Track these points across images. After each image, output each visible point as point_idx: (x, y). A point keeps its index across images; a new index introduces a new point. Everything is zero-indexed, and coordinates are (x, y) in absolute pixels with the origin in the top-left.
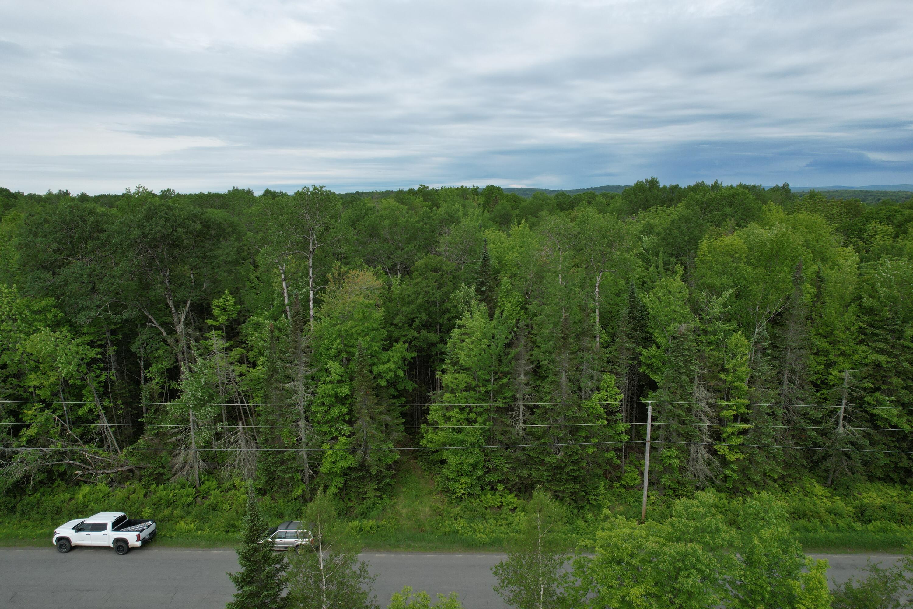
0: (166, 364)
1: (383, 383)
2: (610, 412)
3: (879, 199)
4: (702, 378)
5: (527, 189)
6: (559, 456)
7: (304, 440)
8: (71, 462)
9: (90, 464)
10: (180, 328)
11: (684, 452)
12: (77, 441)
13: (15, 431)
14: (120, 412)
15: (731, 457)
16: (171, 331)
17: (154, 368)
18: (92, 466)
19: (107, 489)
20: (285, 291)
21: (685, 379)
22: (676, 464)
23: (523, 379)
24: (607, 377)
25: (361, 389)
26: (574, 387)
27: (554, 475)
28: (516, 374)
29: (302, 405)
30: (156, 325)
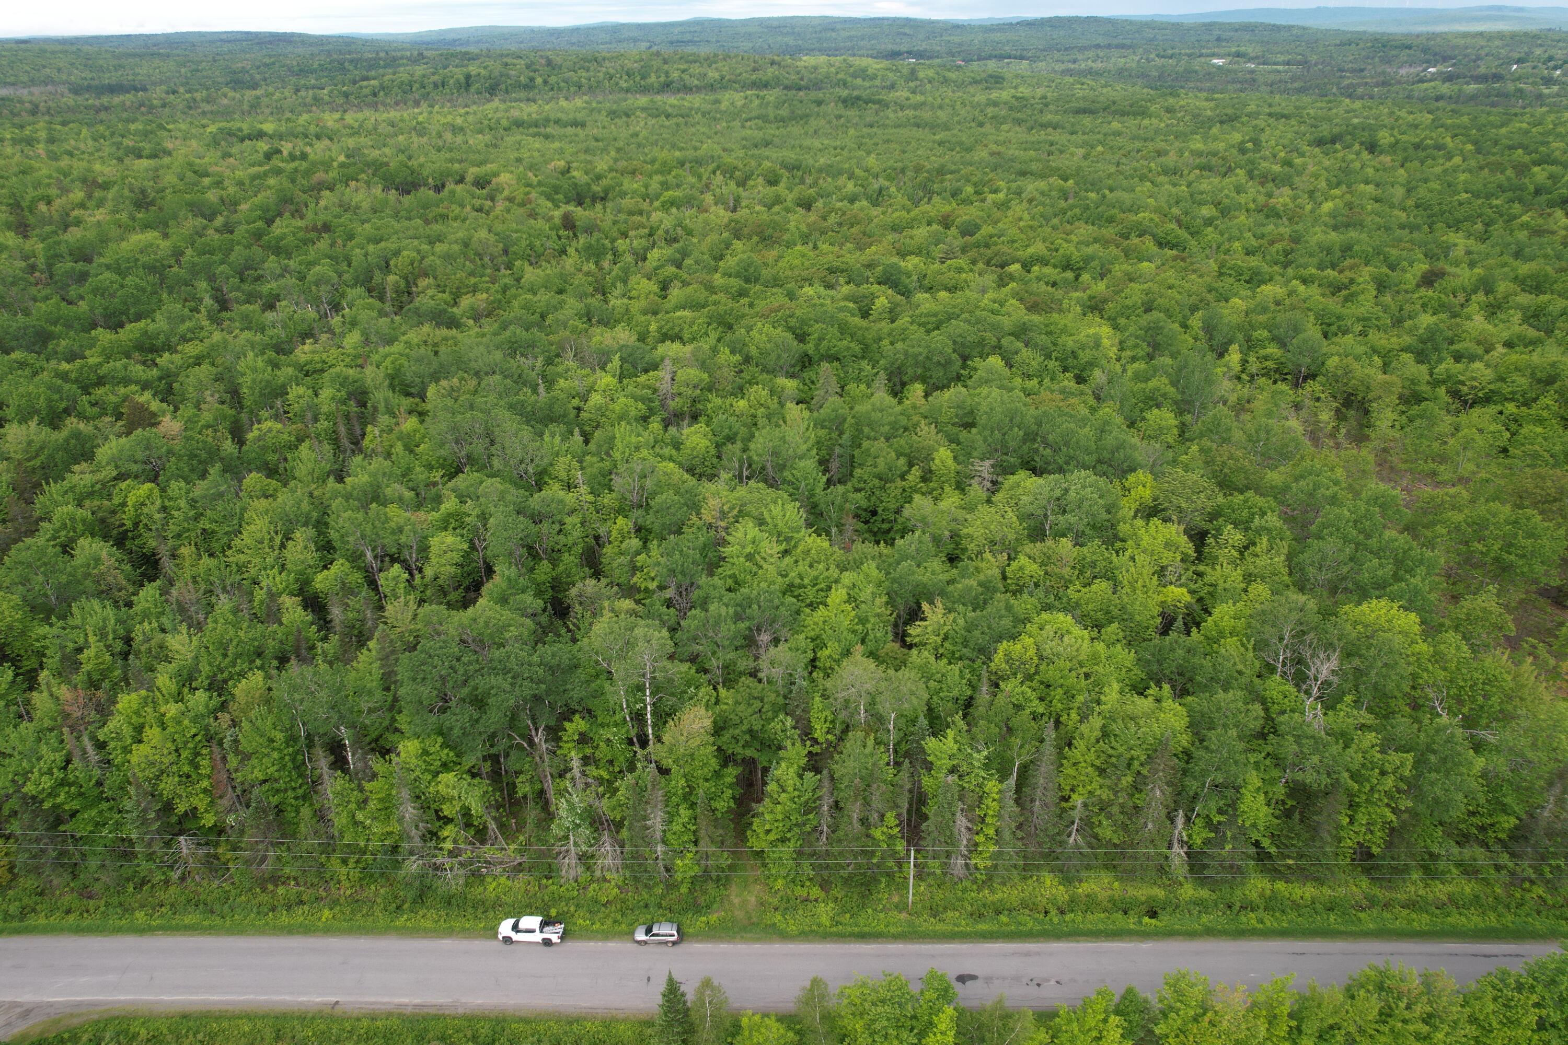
1: (720, 816)
2: (891, 837)
3: (1551, 59)
4: (963, 811)
6: (850, 870)
7: (661, 857)
8: (479, 865)
9: (491, 864)
10: (539, 741)
11: (946, 864)
13: (438, 847)
15: (982, 865)
22: (938, 872)
23: (825, 808)
24: (888, 814)
25: (703, 822)
26: (864, 821)
27: (847, 881)
28: (821, 806)
29: (659, 835)
30: (519, 740)
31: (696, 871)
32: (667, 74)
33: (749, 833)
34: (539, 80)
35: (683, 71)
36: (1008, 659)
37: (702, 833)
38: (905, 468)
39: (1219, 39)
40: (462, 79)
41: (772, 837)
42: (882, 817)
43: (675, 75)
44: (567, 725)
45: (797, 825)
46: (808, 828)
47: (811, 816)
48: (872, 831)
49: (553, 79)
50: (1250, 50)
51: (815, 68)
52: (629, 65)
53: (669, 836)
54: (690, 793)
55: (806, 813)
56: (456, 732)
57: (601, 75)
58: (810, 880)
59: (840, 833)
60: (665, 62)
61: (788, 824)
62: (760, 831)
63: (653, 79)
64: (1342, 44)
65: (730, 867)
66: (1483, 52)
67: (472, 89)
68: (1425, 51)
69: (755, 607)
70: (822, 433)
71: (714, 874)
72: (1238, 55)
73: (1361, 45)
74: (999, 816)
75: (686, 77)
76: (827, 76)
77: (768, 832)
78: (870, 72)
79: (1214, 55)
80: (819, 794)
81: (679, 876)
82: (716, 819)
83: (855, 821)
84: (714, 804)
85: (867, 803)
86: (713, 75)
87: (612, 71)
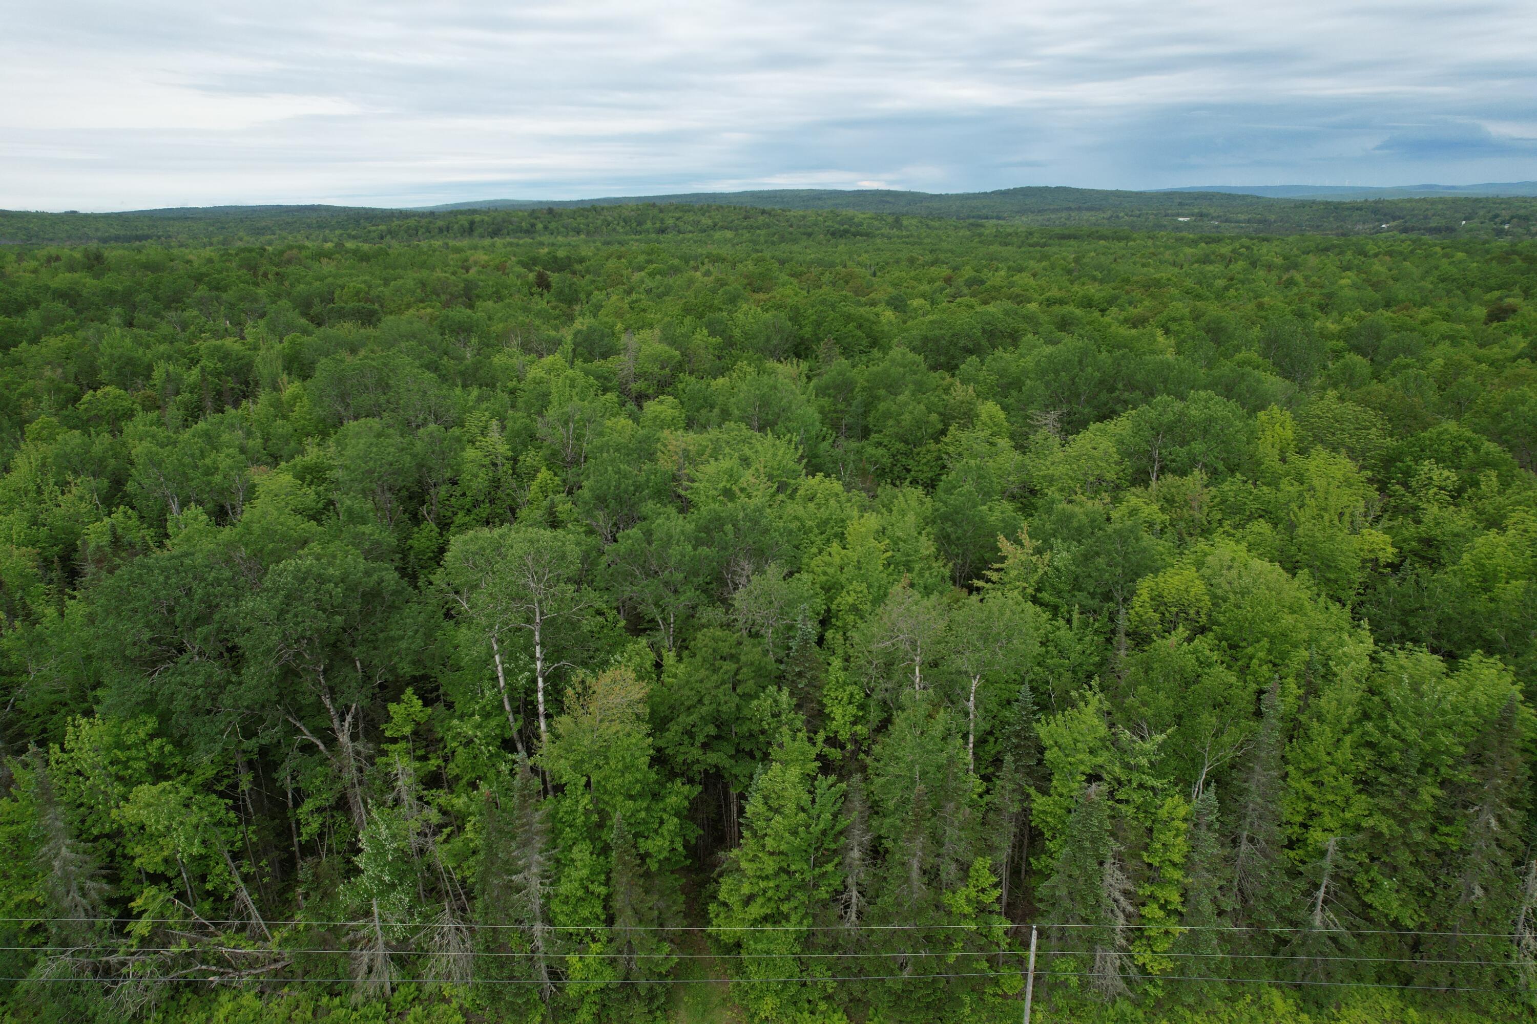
0: (327, 798)
1: (654, 867)
2: (982, 910)
3: (1496, 216)
4: (1119, 857)
5: (888, 193)
6: (905, 975)
7: (541, 949)
8: (204, 967)
9: (231, 966)
10: (344, 738)
11: (1087, 964)
12: (207, 927)
13: (120, 930)
14: (266, 880)
15: (1155, 968)
16: (331, 741)
17: (308, 805)
18: (232, 967)
19: (258, 1004)
20: (500, 668)
21: (1092, 864)
22: (1074, 981)
23: (856, 854)
24: (979, 863)
25: (621, 881)
26: (932, 875)
27: (899, 999)
28: (847, 849)
29: (537, 903)
30: (308, 736)
31: (609, 977)
32: (662, 221)
33: (712, 908)
34: (540, 226)
35: (678, 219)
36: (1158, 601)
37: (617, 904)
38: (940, 426)
39: (1180, 204)
40: (466, 225)
41: (756, 910)
42: (965, 869)
43: (670, 222)
44: (392, 707)
45: (802, 886)
46: (823, 893)
47: (830, 867)
48: (947, 898)
49: (553, 225)
50: (1212, 211)
51: (804, 217)
52: (626, 213)
53: (555, 906)
54: (600, 825)
55: (817, 864)
56: (180, 704)
57: (599, 222)
58: (828, 998)
59: (886, 900)
60: (661, 211)
61: (786, 883)
62: (734, 900)
63: (649, 225)
64: (1296, 207)
65: (676, 971)
66: (1430, 213)
67: (476, 233)
68: (1375, 211)
69: (729, 527)
70: (825, 401)
71: (643, 984)
72: (1201, 215)
73: (1315, 207)
74: (1188, 866)
75: (681, 224)
76: (816, 224)
77: (749, 900)
78: (856, 220)
79: (1179, 215)
80: (843, 822)
81: (572, 989)
82: (647, 874)
83: (915, 873)
84: (645, 845)
85: (937, 840)
86: (706, 221)
87: (610, 219)
